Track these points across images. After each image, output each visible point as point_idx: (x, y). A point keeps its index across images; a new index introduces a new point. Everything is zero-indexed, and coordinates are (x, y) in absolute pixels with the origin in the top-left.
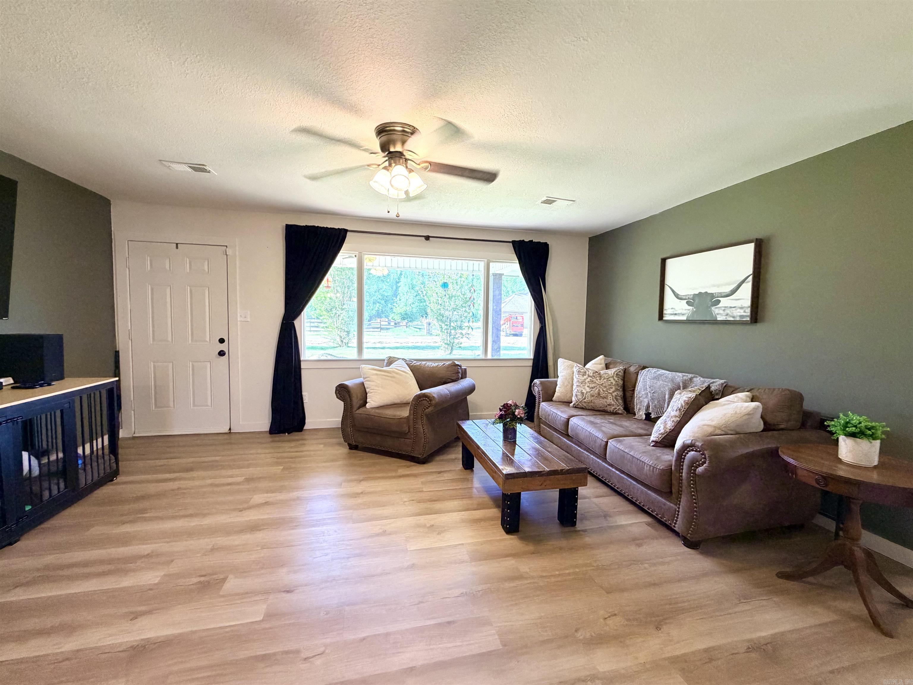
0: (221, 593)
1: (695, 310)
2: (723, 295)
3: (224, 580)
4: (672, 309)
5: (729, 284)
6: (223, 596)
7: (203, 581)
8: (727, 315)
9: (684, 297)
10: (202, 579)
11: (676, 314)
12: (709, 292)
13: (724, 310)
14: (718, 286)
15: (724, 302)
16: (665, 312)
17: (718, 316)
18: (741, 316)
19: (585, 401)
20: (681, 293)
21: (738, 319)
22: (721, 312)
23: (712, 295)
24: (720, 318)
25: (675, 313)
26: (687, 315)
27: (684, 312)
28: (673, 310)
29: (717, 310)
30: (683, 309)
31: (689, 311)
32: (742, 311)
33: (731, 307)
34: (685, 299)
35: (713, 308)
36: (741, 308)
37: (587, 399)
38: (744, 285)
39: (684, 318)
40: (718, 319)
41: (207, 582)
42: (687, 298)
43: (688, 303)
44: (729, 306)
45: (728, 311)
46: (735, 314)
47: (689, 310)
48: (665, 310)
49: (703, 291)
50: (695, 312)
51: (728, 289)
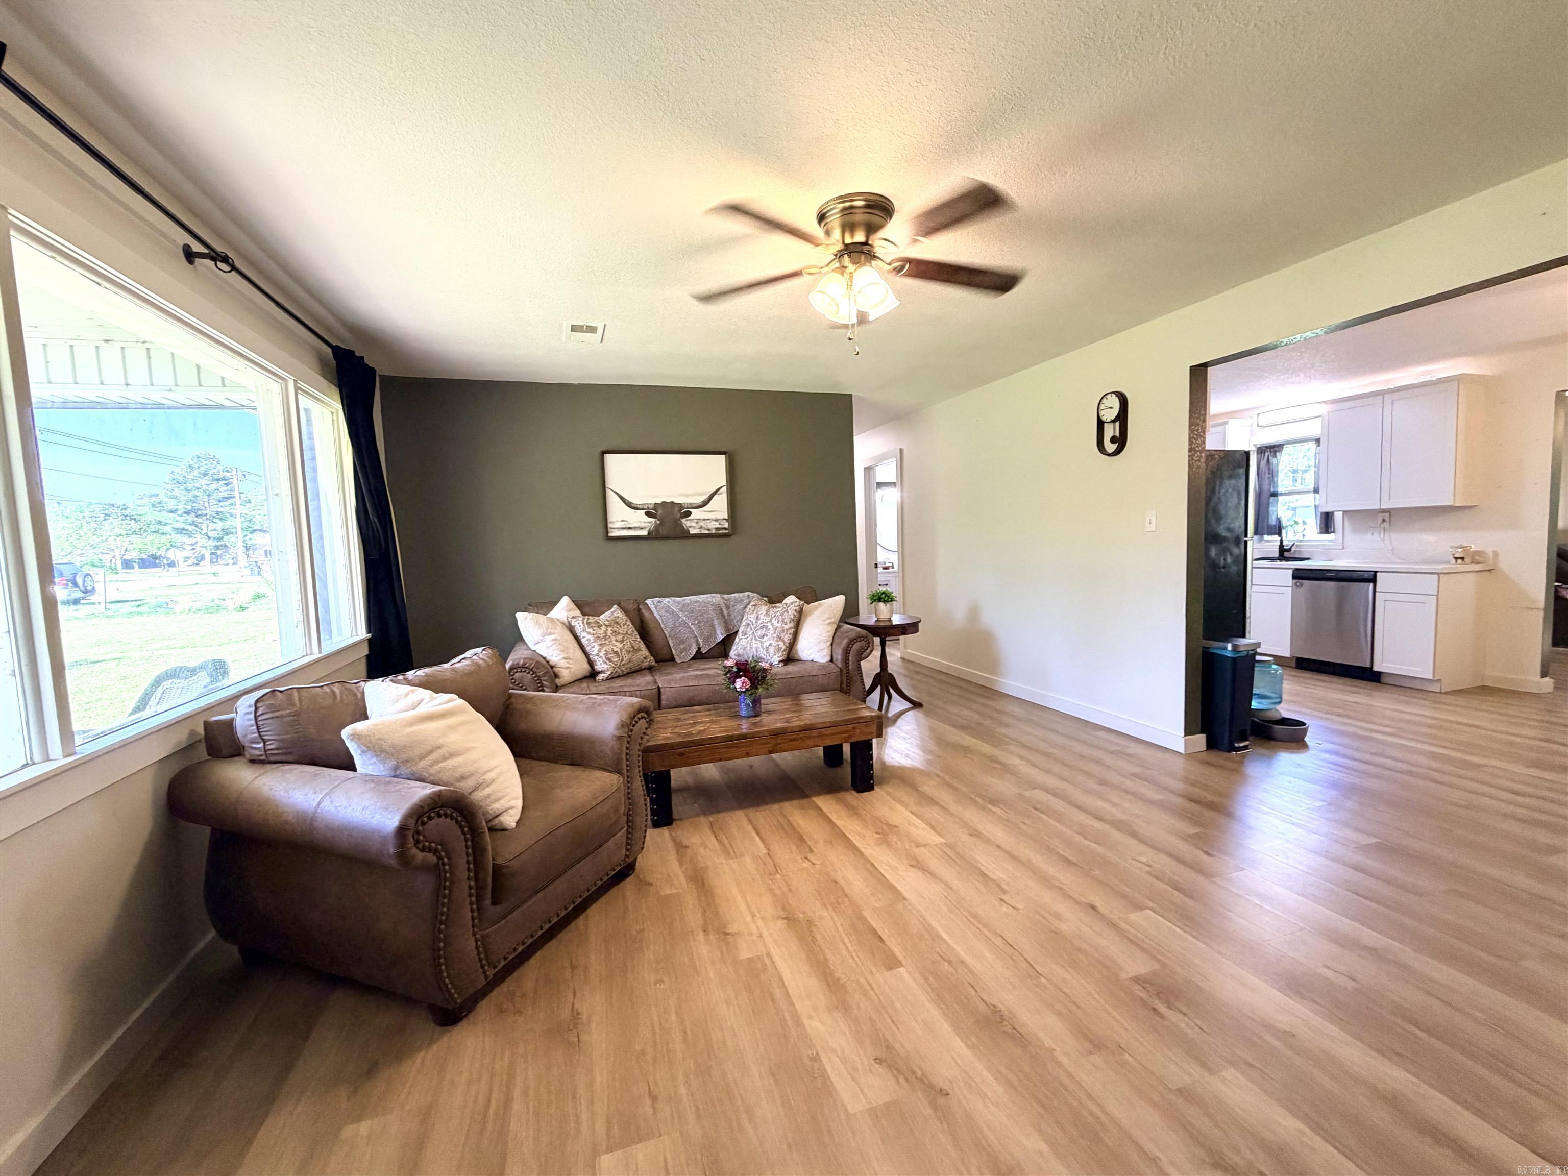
0: (1157, 966)
1: (658, 522)
2: (694, 506)
3: (1137, 980)
4: (623, 521)
5: (700, 495)
6: (1158, 961)
7: (1163, 1003)
8: (701, 527)
9: (641, 507)
10: (1162, 1008)
11: (630, 528)
12: (676, 501)
13: (697, 523)
14: (687, 496)
15: (696, 514)
16: (610, 525)
17: (690, 529)
18: (717, 529)
19: (623, 662)
20: (635, 501)
21: (714, 531)
22: (694, 524)
23: (680, 506)
24: (693, 531)
25: (628, 526)
26: (648, 529)
27: (643, 525)
28: (623, 523)
29: (688, 522)
30: (640, 522)
31: (650, 525)
32: (717, 523)
33: (704, 520)
34: (643, 509)
35: (683, 520)
36: (716, 520)
37: (625, 659)
38: (716, 497)
39: (644, 533)
40: (691, 532)
41: (1159, 998)
42: (646, 507)
43: (648, 514)
44: (702, 518)
45: (702, 524)
46: (710, 527)
47: (650, 522)
48: (611, 522)
49: (668, 500)
50: (660, 524)
51: (699, 500)
